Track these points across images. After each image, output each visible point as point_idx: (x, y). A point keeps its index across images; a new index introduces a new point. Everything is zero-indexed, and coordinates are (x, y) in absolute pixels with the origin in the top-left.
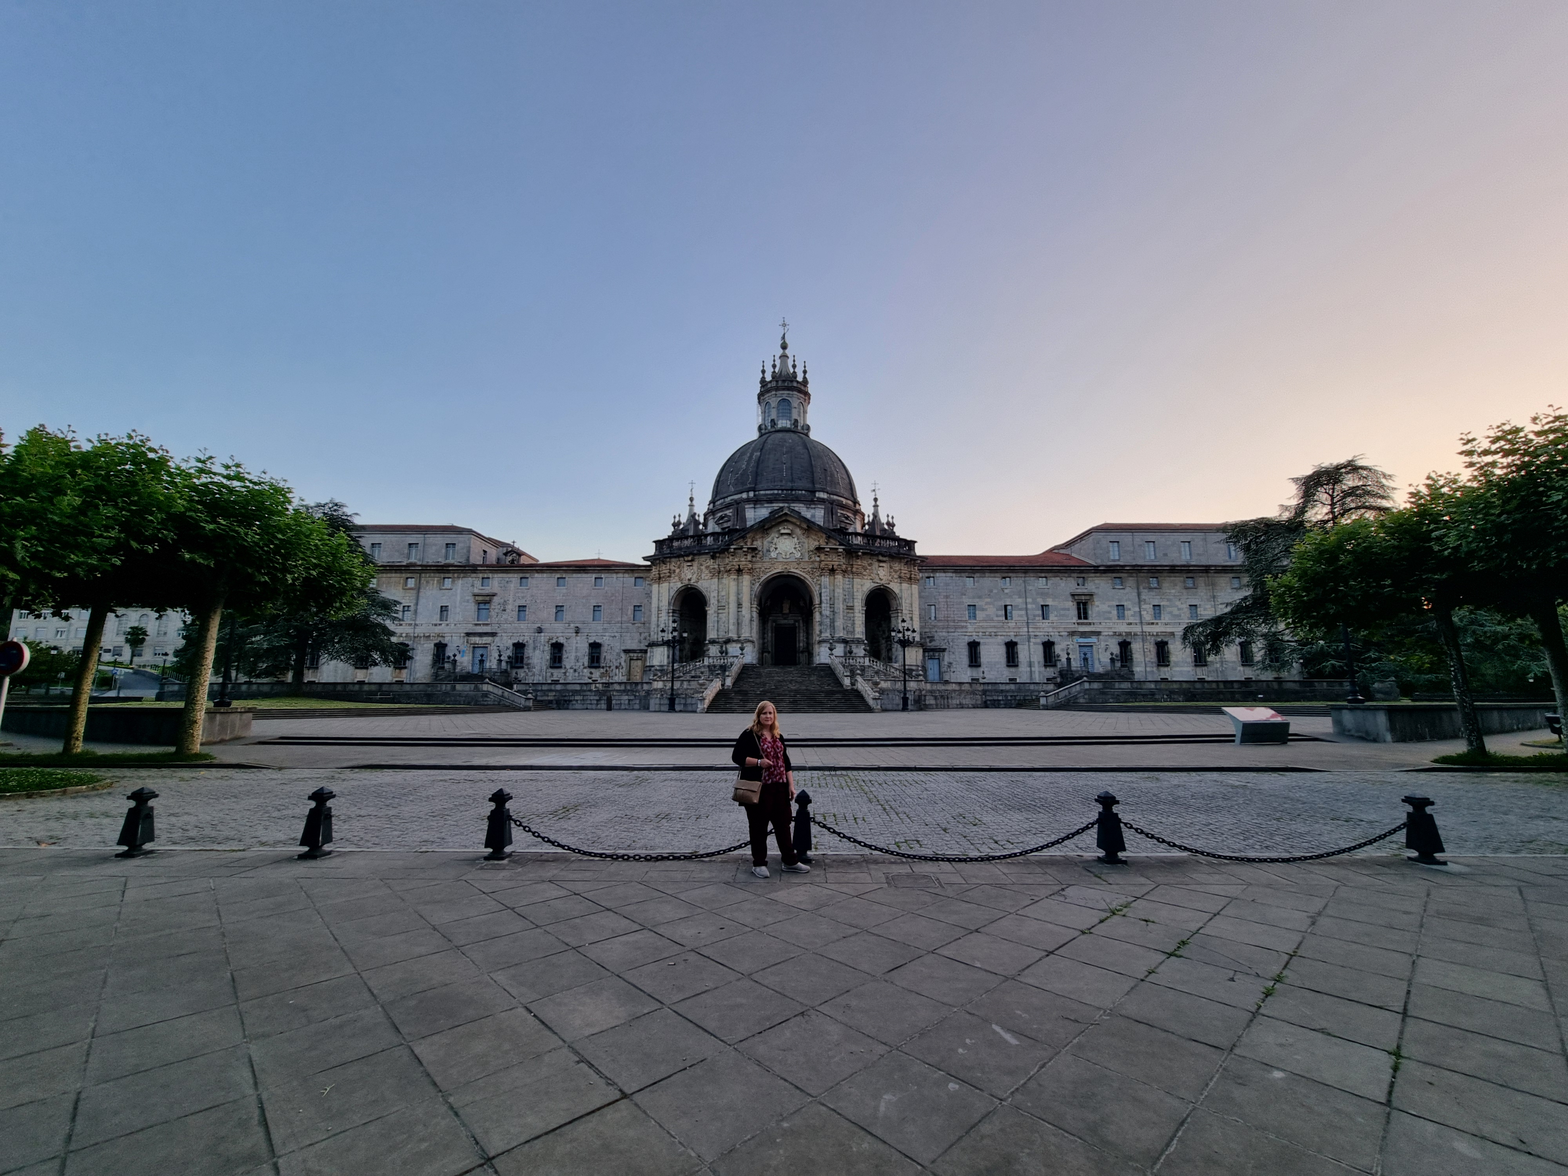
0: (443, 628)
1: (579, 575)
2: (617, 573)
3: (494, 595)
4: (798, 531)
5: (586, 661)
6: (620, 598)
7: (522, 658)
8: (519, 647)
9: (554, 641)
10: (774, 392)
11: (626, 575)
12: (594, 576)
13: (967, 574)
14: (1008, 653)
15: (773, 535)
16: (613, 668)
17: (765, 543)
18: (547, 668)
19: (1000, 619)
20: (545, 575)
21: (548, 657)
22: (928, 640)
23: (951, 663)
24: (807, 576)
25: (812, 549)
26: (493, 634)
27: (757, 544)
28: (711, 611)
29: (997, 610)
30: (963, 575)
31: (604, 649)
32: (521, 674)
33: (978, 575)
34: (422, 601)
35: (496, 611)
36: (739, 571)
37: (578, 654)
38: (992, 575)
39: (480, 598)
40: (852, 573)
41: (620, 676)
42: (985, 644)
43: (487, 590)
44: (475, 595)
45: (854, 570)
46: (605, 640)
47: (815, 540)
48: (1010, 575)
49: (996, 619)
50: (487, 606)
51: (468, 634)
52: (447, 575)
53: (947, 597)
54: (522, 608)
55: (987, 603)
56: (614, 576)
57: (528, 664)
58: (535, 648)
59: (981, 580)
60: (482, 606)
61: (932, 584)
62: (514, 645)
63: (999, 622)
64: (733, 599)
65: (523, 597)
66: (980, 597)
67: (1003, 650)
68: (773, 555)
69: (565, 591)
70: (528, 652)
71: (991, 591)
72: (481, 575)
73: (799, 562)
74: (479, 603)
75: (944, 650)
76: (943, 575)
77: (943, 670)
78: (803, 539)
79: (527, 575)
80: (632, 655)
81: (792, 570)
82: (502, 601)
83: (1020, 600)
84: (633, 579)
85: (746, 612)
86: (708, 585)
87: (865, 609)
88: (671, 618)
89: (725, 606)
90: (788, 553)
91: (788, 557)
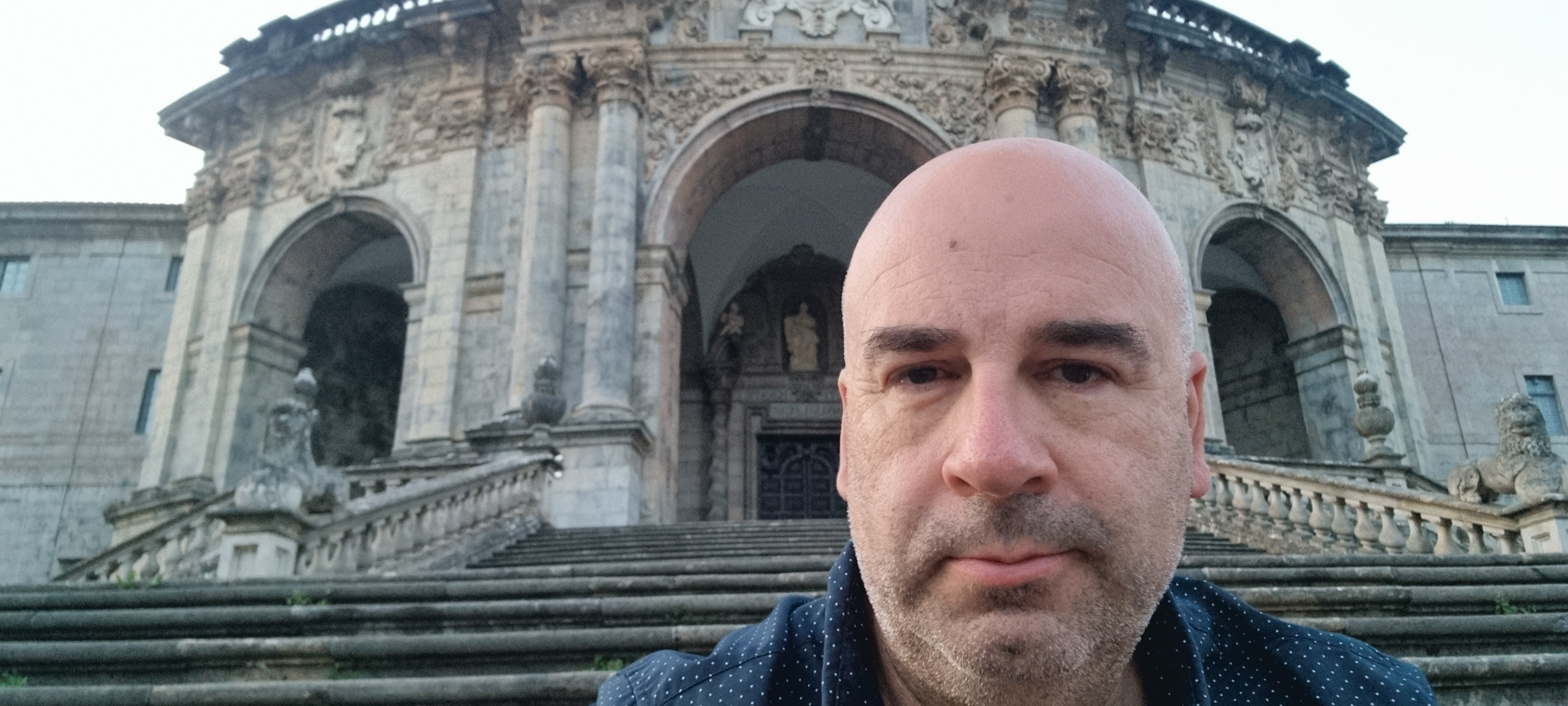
36: (581, 89)
68: (758, 16)
73: (884, 49)
81: (852, 88)
86: (425, 191)
87: (1208, 301)
88: (240, 365)
89: (501, 275)
90: (830, 15)
91: (828, 28)
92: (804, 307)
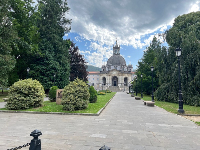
6: (96, 78)
10: (115, 49)
15: (113, 71)
16: (95, 86)
24: (117, 76)
27: (111, 72)
28: (106, 80)
31: (94, 83)
36: (109, 75)
45: (123, 75)
46: (94, 82)
64: (109, 78)
68: (113, 74)
73: (116, 74)
78: (117, 72)
80: (97, 84)
84: (97, 75)
85: (110, 80)
86: (106, 77)
87: (124, 79)
88: (102, 80)
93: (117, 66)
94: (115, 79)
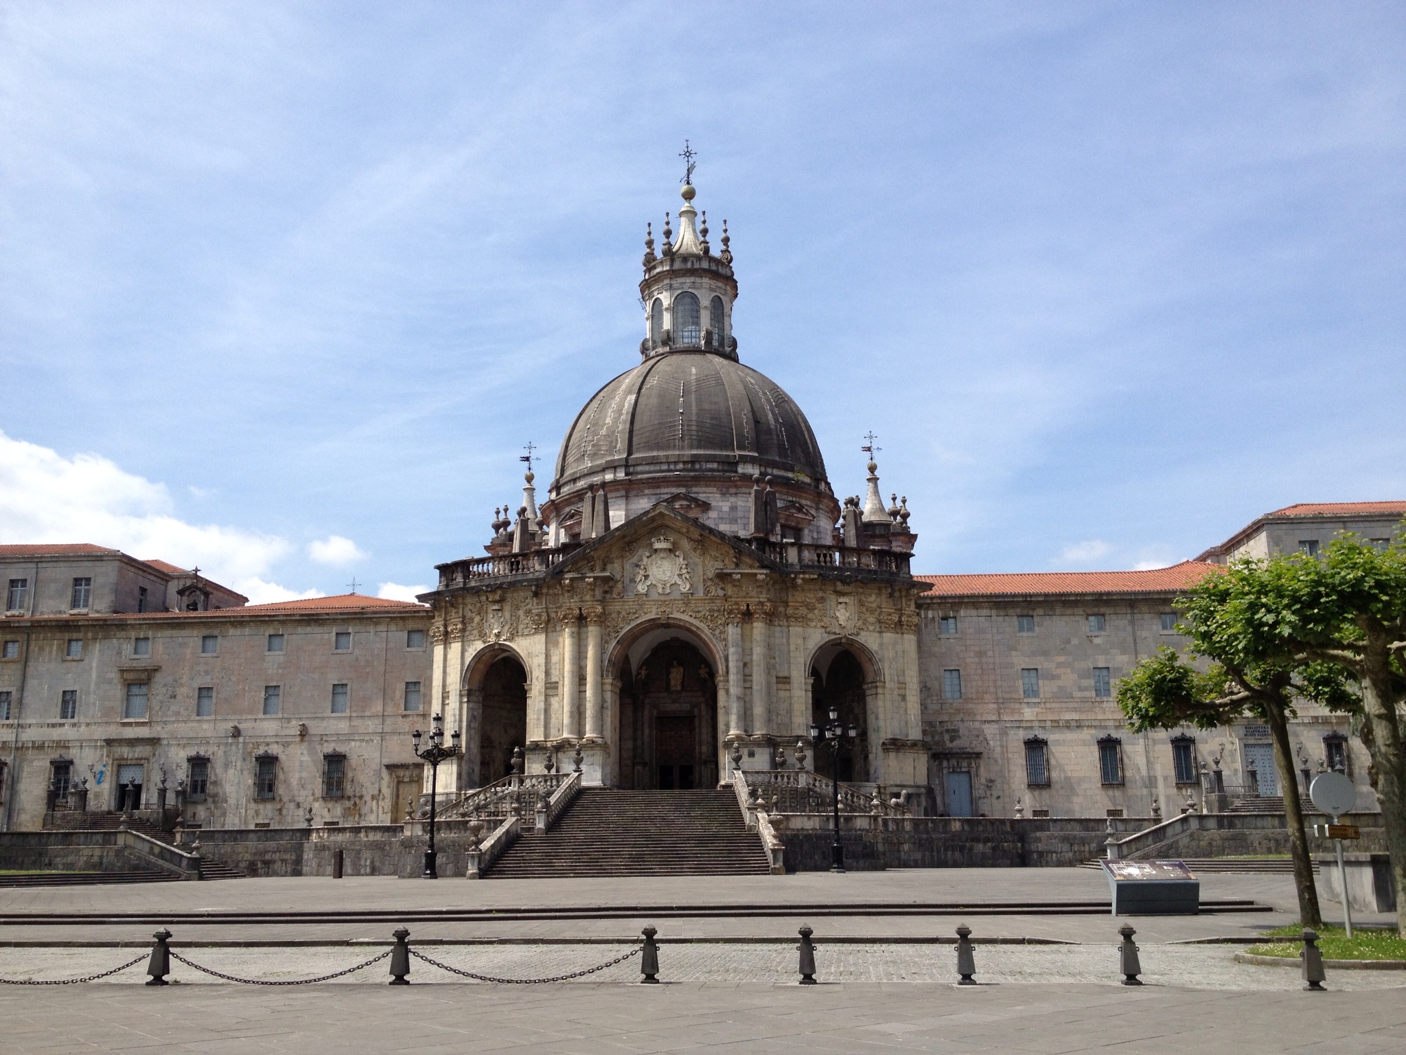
0: (67, 732)
1: (309, 629)
2: (376, 624)
3: (157, 669)
4: (686, 544)
5: (318, 786)
6: (382, 669)
7: (204, 783)
8: (199, 763)
9: (261, 751)
10: (667, 281)
11: (393, 627)
12: (334, 630)
13: (1018, 611)
14: (1103, 759)
15: (640, 552)
16: (368, 798)
17: (627, 566)
18: (248, 801)
19: (1087, 694)
20: (247, 631)
21: (250, 782)
22: (947, 737)
23: (992, 781)
24: (702, 625)
25: (710, 575)
26: (154, 742)
27: (614, 569)
28: (535, 691)
29: (1080, 677)
30: (1011, 612)
31: (352, 764)
32: (202, 812)
33: (1040, 611)
34: (31, 683)
35: (160, 697)
36: (581, 620)
37: (304, 775)
38: (1069, 611)
39: (131, 676)
40: (787, 617)
41: (380, 815)
42: (1058, 743)
43: (145, 659)
44: (122, 671)
45: (790, 611)
46: (353, 748)
47: (716, 559)
48: (1102, 610)
49: (1078, 694)
50: (144, 689)
51: (109, 742)
52: (75, 636)
53: (980, 654)
54: (204, 692)
55: (1059, 665)
56: (372, 629)
57: (215, 796)
58: (227, 765)
59: (1047, 622)
60: (135, 690)
61: (953, 631)
62: (190, 760)
63: (1084, 700)
64: (569, 669)
65: (207, 673)
66: (1045, 654)
67: (1094, 753)
68: (642, 588)
69: (282, 659)
70: (217, 771)
71: (1068, 641)
72: (133, 634)
73: (687, 598)
74: (129, 685)
75: (978, 755)
76: (973, 612)
77: (976, 794)
78: (696, 558)
79: (216, 632)
80: (401, 773)
81: (676, 615)
82: (170, 679)
83: (1125, 658)
84: (405, 634)
85: (592, 692)
86: (528, 646)
87: (812, 681)
88: (465, 706)
89: (557, 683)
90: (668, 585)
91: (668, 591)
92: (675, 662)
93: (702, 493)
94: (676, 676)
